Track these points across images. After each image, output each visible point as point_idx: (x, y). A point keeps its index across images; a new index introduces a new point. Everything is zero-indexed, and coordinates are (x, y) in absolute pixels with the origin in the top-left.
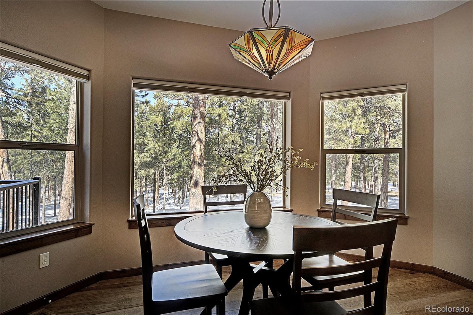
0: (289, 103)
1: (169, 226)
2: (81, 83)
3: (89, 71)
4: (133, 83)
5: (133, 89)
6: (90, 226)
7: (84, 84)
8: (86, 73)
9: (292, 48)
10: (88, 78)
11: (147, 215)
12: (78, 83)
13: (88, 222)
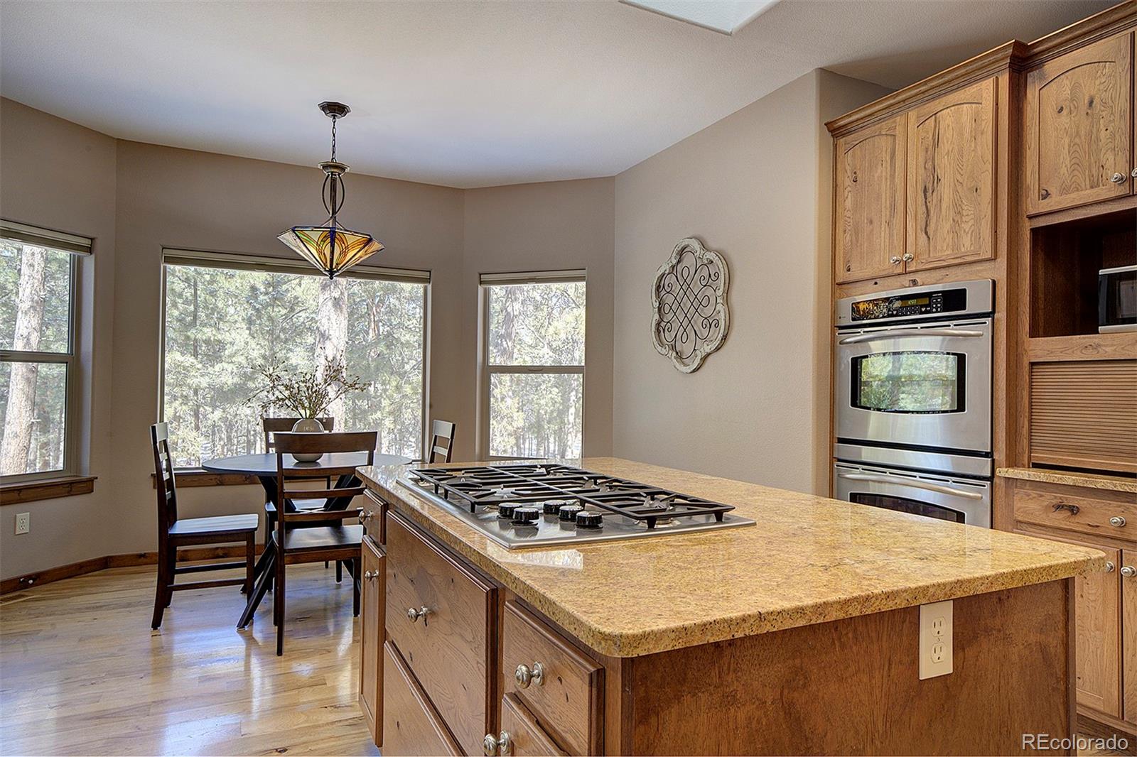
0: (430, 287)
1: (220, 485)
2: (79, 257)
3: (92, 239)
4: (165, 257)
5: (165, 265)
6: (91, 480)
7: (83, 258)
8: (86, 242)
9: (346, 248)
10: (90, 250)
11: (175, 469)
12: (73, 258)
13: (87, 475)
